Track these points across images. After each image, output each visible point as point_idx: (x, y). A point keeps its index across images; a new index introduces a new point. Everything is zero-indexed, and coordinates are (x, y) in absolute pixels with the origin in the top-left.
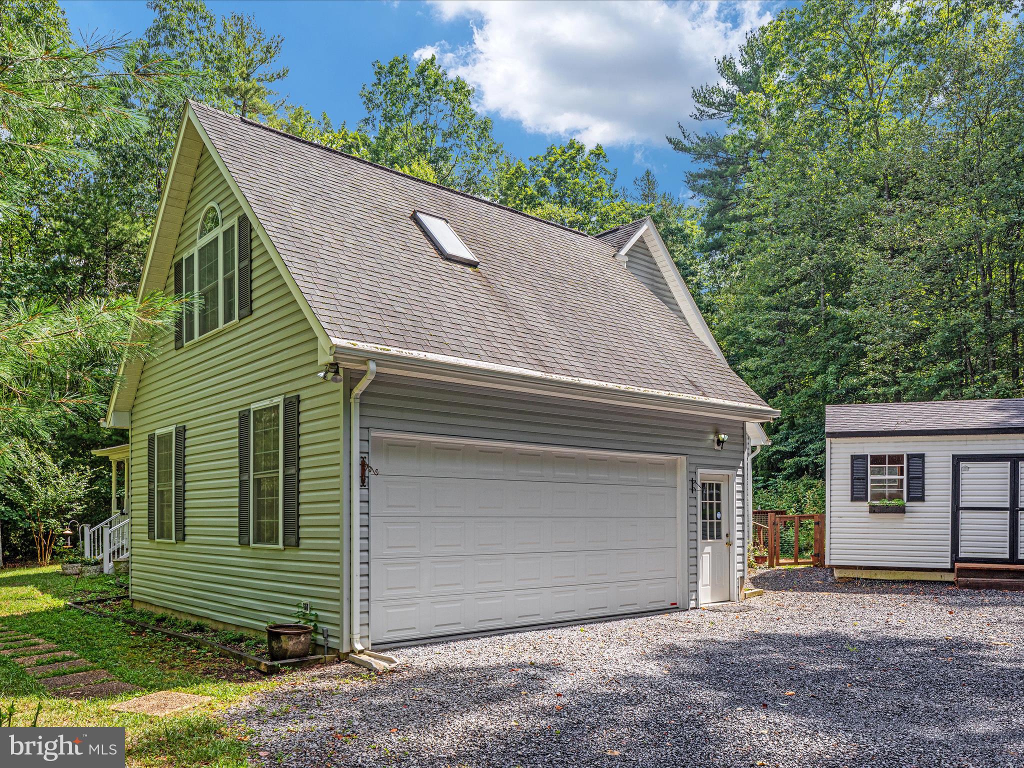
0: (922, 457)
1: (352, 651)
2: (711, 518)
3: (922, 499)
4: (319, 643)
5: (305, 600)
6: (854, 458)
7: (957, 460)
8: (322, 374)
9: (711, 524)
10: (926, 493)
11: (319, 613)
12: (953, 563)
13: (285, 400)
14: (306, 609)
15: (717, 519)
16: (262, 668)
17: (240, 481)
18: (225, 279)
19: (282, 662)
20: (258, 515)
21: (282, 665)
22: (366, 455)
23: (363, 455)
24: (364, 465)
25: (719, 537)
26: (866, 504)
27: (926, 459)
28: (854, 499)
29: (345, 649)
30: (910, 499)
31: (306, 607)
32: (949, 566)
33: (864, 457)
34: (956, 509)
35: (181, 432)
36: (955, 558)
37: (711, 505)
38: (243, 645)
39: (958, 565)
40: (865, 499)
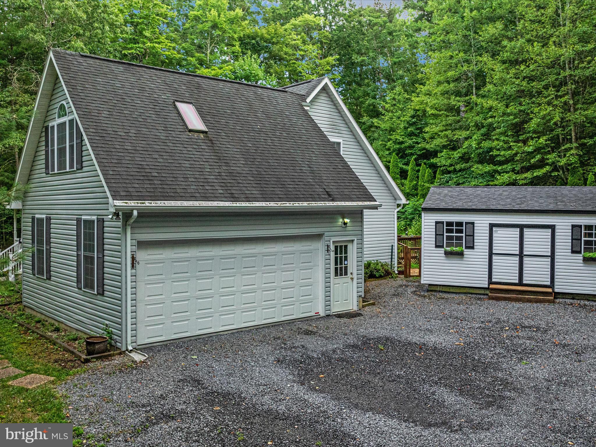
0: (473, 223)
1: (127, 350)
2: (341, 264)
3: (472, 248)
4: (113, 344)
5: (107, 322)
6: (437, 223)
7: (492, 226)
8: (110, 217)
9: (341, 268)
10: (475, 244)
11: (113, 330)
12: (489, 285)
13: (97, 218)
14: (107, 326)
15: (345, 264)
16: (82, 360)
17: (77, 254)
18: (69, 145)
19: (92, 356)
20: (86, 274)
21: (92, 358)
22: (134, 253)
23: (133, 253)
24: (133, 258)
25: (346, 274)
26: (443, 249)
27: (475, 225)
28: (437, 246)
29: (124, 349)
30: (467, 247)
31: (107, 325)
32: (487, 286)
33: (443, 223)
34: (491, 254)
35: (49, 219)
36: (490, 282)
37: (341, 258)
38: (77, 342)
39: (492, 286)
40: (442, 247)
